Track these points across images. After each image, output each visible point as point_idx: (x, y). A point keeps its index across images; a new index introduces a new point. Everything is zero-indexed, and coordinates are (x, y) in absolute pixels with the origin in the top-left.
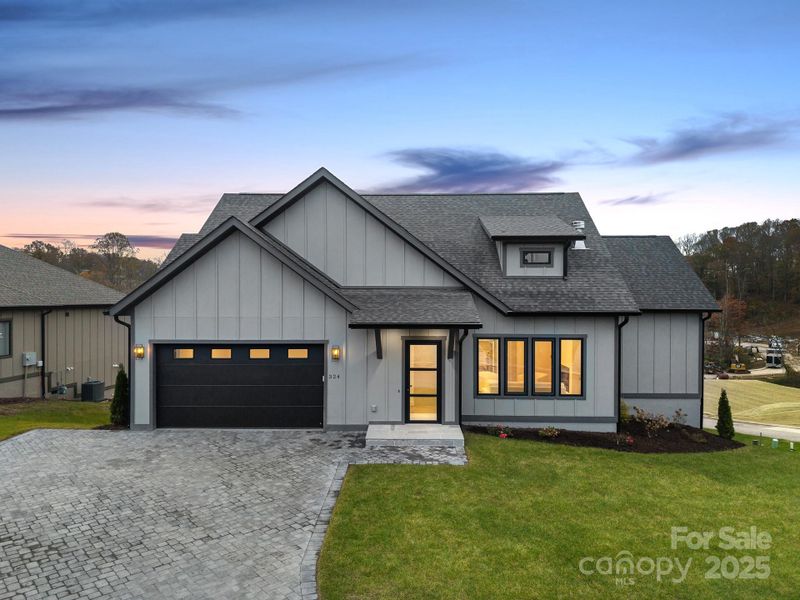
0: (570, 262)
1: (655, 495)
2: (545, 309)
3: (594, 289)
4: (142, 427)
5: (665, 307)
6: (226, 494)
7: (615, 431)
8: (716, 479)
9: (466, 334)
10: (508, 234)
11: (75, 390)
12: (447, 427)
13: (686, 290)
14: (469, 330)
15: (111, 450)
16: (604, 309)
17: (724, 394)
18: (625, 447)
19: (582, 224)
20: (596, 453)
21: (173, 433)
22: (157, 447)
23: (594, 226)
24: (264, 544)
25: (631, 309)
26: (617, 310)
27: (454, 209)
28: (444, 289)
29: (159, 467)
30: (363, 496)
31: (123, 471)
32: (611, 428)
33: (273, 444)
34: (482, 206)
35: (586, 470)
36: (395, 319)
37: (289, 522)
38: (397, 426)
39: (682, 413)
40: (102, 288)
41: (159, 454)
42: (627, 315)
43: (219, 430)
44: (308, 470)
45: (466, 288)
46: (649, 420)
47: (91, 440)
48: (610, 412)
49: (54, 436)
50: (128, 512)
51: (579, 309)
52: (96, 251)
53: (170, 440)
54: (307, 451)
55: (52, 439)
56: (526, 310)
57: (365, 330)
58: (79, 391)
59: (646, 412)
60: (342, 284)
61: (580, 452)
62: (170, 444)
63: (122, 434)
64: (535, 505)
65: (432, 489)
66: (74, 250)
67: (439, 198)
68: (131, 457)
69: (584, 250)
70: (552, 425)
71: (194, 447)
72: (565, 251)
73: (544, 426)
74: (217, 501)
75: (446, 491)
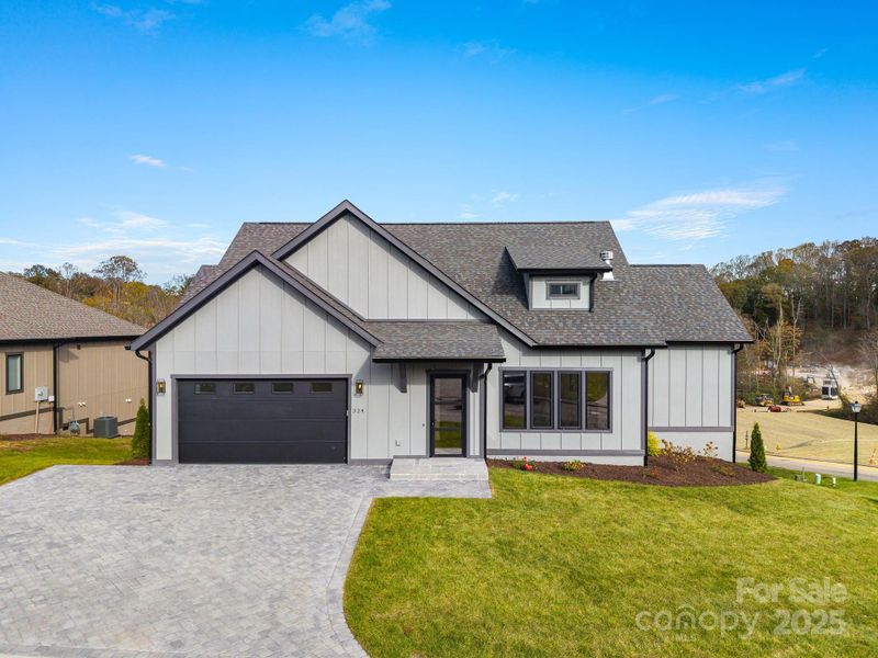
0: (597, 293)
1: (674, 526)
2: (570, 342)
3: (621, 322)
4: (165, 463)
5: (696, 339)
6: (253, 527)
7: (642, 465)
8: (739, 512)
9: (490, 367)
10: (534, 266)
11: (87, 426)
12: (472, 461)
13: (719, 321)
14: (493, 365)
15: (135, 485)
16: (631, 343)
17: (756, 427)
18: (652, 479)
19: (611, 255)
20: (621, 487)
21: (195, 468)
22: (180, 481)
23: (623, 256)
24: (291, 571)
25: (657, 342)
26: (644, 343)
27: (481, 239)
28: (469, 323)
29: (183, 501)
30: (388, 526)
31: (149, 505)
32: (639, 461)
33: (298, 478)
34: (509, 235)
35: (608, 503)
36: (418, 353)
37: (314, 551)
38: (421, 461)
39: (713, 446)
40: (114, 319)
41: (183, 488)
42: (653, 348)
43: (243, 466)
44: (333, 503)
45: (492, 321)
46: (676, 454)
47: (114, 475)
48: (637, 445)
49: (76, 472)
50: (158, 543)
51: (605, 342)
52: (100, 275)
53: (194, 476)
54: (332, 485)
55: (75, 475)
56: (551, 343)
57: (389, 364)
58: (91, 427)
59: (674, 445)
60: (365, 317)
61: (604, 485)
62: (193, 479)
63: (144, 469)
64: (554, 535)
65: (453, 519)
66: (76, 275)
67: (466, 227)
68: (155, 492)
69: (612, 282)
70: (577, 458)
71: (217, 482)
72: (592, 282)
73: (570, 459)
74: (245, 532)
75: (467, 522)
